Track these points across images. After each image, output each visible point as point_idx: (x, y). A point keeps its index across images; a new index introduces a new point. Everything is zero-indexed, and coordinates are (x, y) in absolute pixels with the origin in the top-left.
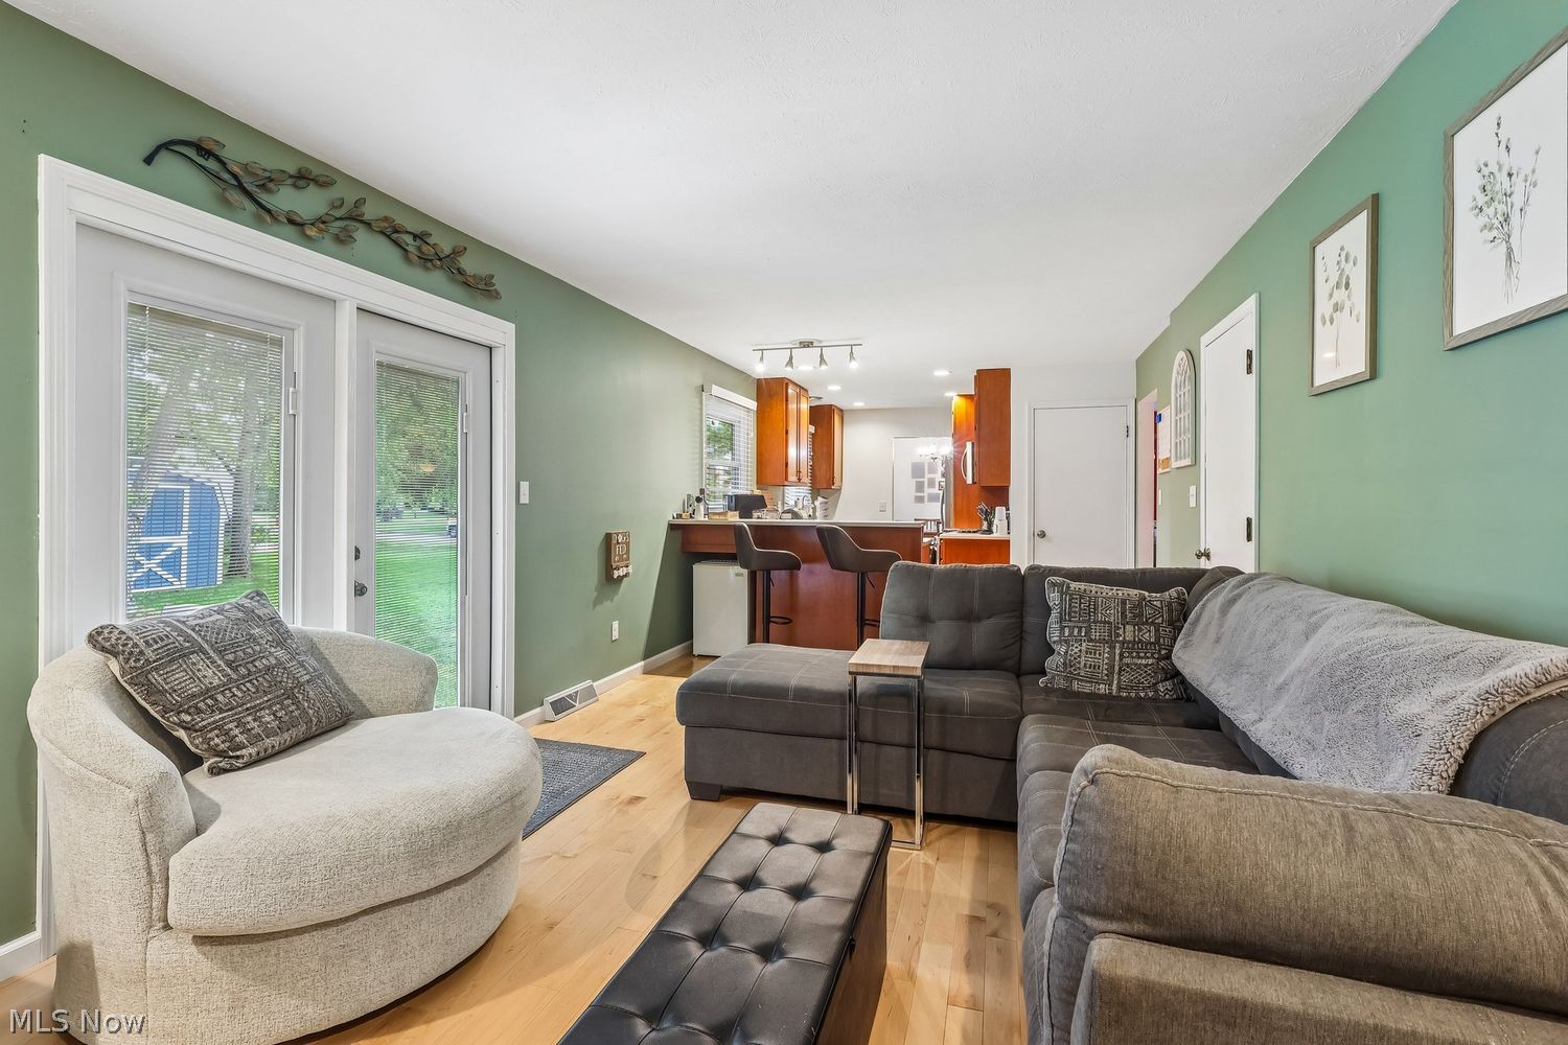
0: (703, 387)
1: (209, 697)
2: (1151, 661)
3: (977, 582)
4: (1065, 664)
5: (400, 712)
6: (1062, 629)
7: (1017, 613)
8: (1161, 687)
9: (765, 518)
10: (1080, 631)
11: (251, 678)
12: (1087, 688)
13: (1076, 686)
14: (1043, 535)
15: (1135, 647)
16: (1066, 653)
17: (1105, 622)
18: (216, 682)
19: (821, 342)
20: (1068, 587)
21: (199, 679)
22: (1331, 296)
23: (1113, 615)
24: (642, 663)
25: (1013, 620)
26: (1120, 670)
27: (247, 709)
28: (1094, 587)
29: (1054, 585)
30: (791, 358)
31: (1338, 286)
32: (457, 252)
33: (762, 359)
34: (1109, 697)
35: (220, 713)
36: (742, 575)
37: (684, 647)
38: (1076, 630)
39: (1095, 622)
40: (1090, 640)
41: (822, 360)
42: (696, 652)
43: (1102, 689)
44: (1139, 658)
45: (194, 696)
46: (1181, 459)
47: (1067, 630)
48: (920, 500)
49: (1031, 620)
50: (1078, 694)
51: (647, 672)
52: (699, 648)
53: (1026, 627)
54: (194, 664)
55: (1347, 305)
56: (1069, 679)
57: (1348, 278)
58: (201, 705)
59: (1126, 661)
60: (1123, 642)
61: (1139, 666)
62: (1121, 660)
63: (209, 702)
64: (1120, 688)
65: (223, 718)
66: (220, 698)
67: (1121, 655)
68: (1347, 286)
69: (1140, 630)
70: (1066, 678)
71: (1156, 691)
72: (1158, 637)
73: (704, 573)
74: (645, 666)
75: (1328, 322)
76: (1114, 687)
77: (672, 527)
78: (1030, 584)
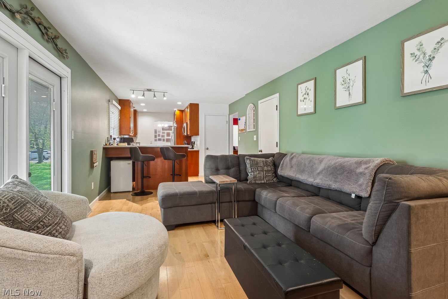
0: (109, 100)
1: (41, 221)
2: (271, 174)
3: (229, 159)
4: (254, 177)
5: (80, 219)
6: (251, 169)
7: (238, 166)
8: (274, 180)
9: (133, 145)
10: (256, 169)
11: (49, 211)
12: (259, 182)
13: (257, 182)
14: (208, 149)
15: (267, 171)
16: (254, 174)
17: (260, 166)
18: (41, 215)
19: (154, 90)
20: (251, 159)
21: (34, 214)
22: (303, 96)
23: (262, 165)
24: (98, 197)
25: (238, 168)
26: (266, 177)
27: (56, 224)
28: (256, 159)
29: (247, 158)
30: (144, 94)
31: (305, 94)
32: (56, 37)
33: (133, 93)
34: (264, 183)
35: (47, 227)
36: (130, 164)
37: (107, 191)
38: (255, 169)
39: (259, 166)
40: (259, 171)
41: (155, 96)
42: (112, 191)
43: (263, 182)
44: (269, 174)
45: (35, 222)
46: (250, 129)
47: (253, 169)
48: (156, 140)
49: (242, 168)
50: (258, 184)
51: (100, 200)
52: (113, 190)
53: (241, 169)
54: (30, 208)
55: (308, 98)
56: (255, 180)
57: (308, 93)
58: (39, 225)
59: (267, 175)
60: (265, 170)
61: (269, 176)
62: (265, 175)
63: (42, 223)
64: (266, 181)
65: (50, 229)
66: (45, 221)
67: (265, 173)
68: (308, 94)
69: (268, 167)
70: (254, 180)
71: (273, 181)
72: (271, 169)
73: (114, 164)
74: (99, 198)
75: (302, 101)
76: (265, 181)
77: (104, 148)
78: (241, 159)
